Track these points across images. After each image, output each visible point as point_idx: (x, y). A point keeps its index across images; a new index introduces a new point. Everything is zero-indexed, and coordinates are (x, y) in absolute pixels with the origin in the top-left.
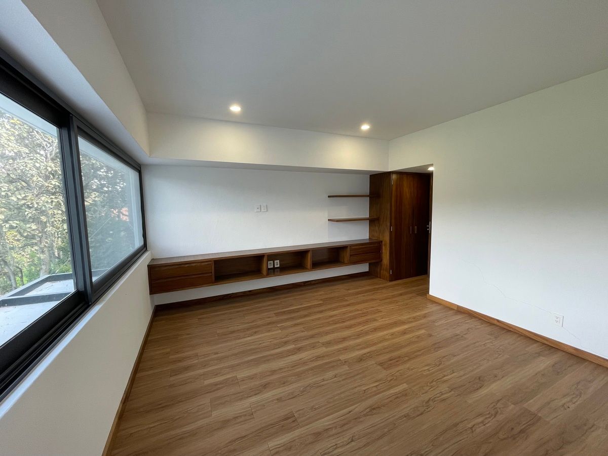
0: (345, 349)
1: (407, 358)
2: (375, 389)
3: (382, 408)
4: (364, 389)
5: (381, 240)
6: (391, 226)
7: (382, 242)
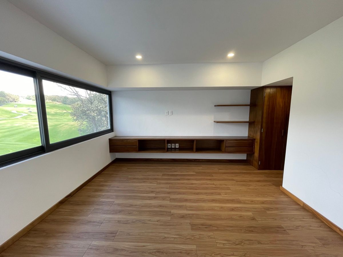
0: (181, 207)
1: (215, 228)
2: (172, 239)
3: (165, 254)
4: (166, 236)
5: (255, 138)
6: (261, 128)
7: (255, 139)
